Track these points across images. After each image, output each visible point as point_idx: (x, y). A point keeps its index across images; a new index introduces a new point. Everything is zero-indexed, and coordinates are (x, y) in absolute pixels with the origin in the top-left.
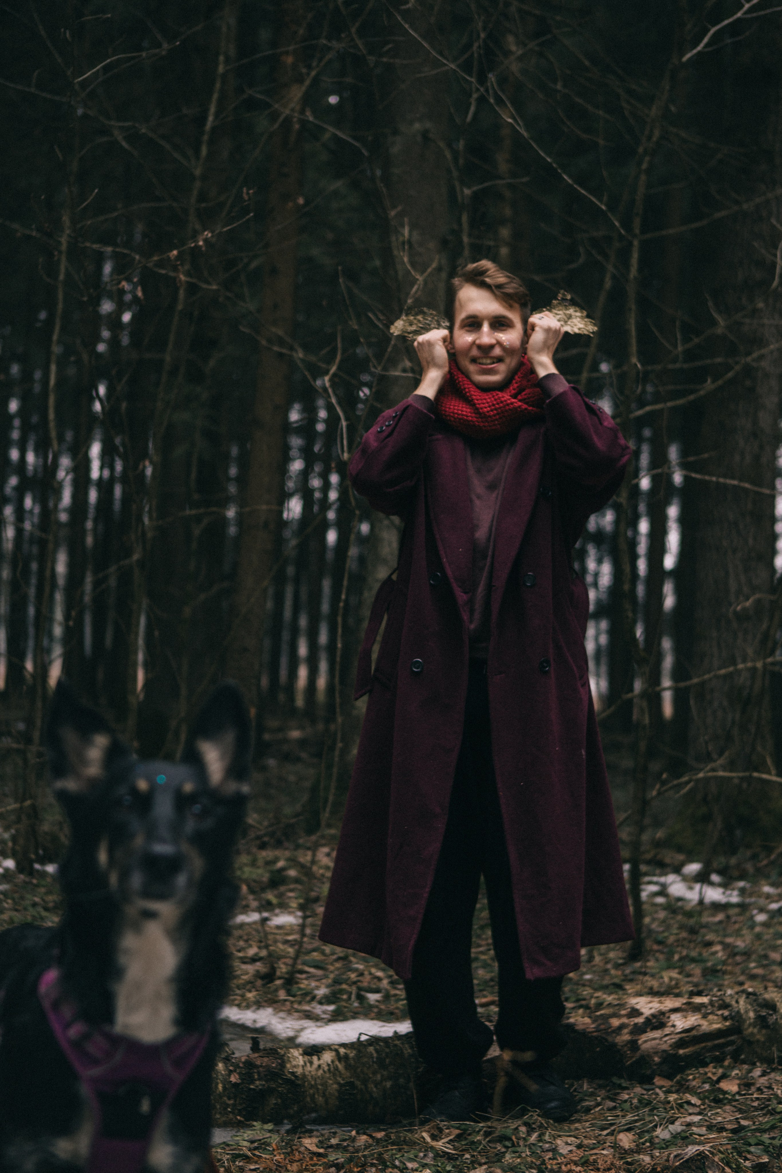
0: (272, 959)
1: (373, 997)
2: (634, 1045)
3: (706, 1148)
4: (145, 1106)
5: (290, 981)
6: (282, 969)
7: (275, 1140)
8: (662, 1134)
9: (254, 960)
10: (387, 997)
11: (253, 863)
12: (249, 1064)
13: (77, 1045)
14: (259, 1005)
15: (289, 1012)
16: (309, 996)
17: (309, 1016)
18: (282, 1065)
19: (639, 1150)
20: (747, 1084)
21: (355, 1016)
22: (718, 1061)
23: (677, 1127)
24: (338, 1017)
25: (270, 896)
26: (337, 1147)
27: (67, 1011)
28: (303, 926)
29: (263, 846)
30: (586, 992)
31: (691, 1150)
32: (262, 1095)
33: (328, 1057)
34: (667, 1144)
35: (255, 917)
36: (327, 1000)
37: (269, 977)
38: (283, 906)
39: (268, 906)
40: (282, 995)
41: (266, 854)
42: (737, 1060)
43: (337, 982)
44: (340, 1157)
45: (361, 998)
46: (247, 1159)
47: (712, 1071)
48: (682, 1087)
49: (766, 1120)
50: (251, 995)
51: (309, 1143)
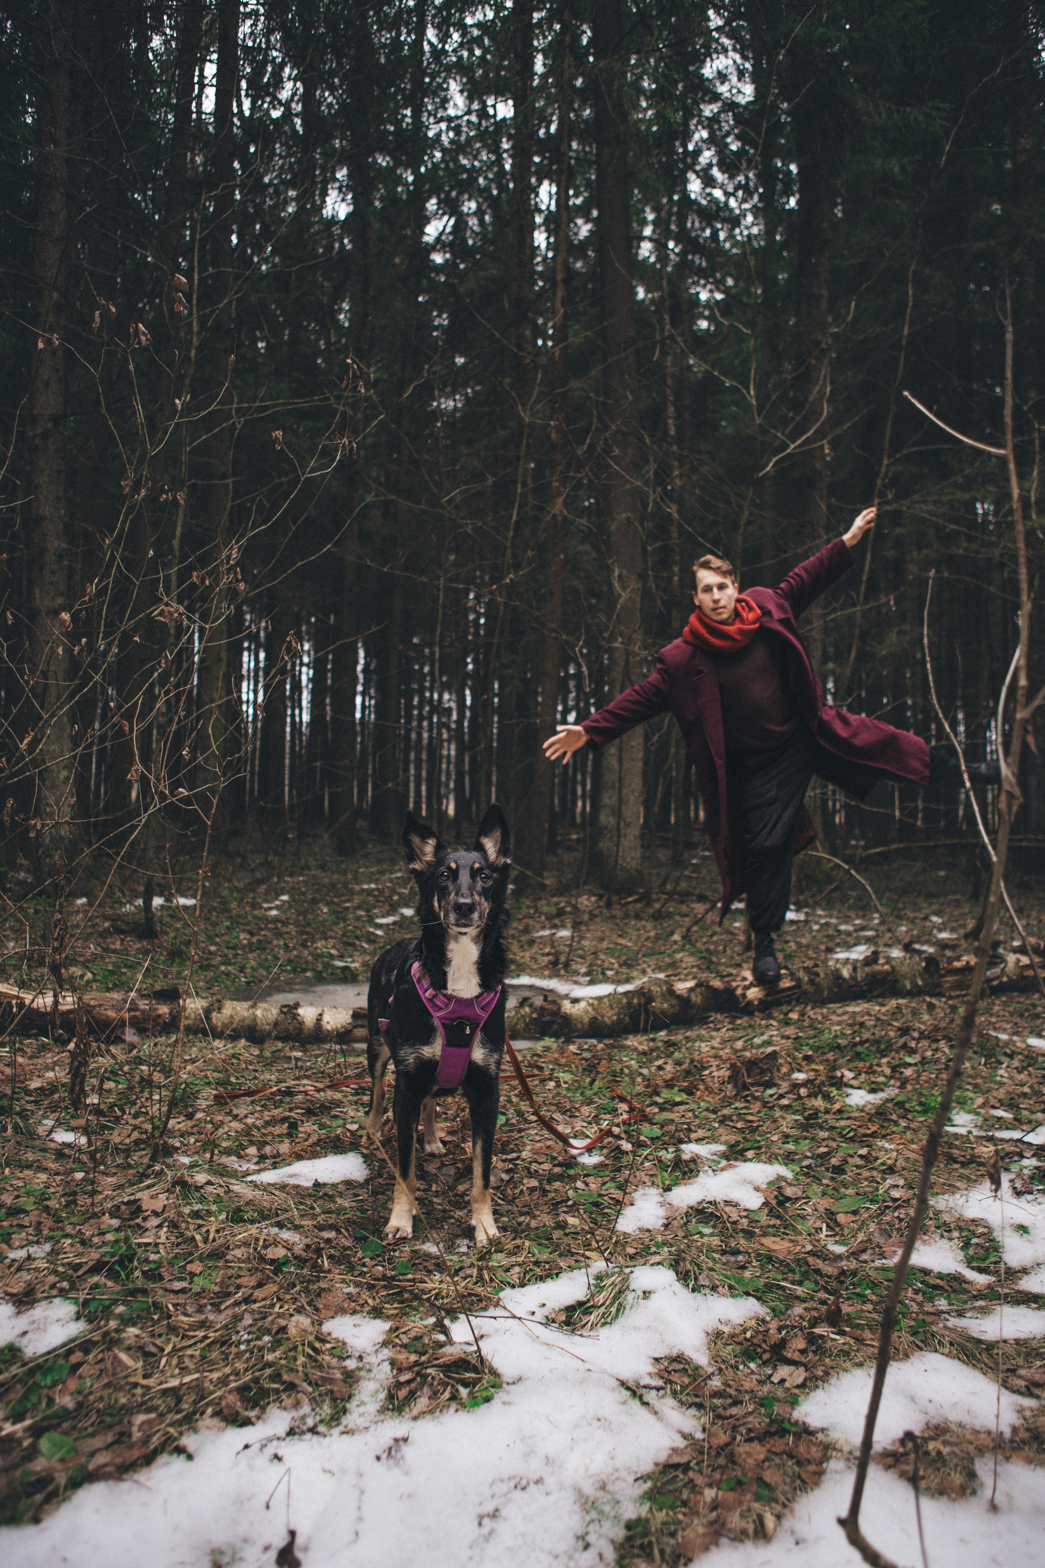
0: (557, 954)
1: (610, 973)
2: (744, 996)
3: (777, 1048)
4: (468, 1031)
5: (567, 965)
6: (563, 959)
7: (555, 1046)
8: (757, 1041)
9: (548, 954)
10: (617, 973)
11: (548, 905)
12: (542, 1008)
13: (431, 1000)
14: (550, 977)
15: (567, 980)
16: (576, 973)
17: (576, 983)
18: (559, 1008)
19: (744, 1049)
20: (802, 1014)
21: (601, 982)
22: (789, 1003)
23: (765, 1037)
24: (591, 983)
25: (557, 921)
26: (588, 1050)
27: (425, 983)
28: (573, 937)
29: (554, 895)
30: (722, 968)
31: (770, 1049)
32: (549, 1024)
33: (583, 1004)
34: (759, 1046)
35: (547, 933)
36: (586, 974)
37: (555, 963)
38: (564, 926)
39: (555, 927)
40: (562, 972)
41: (555, 899)
42: (798, 1002)
43: (591, 965)
44: (587, 1055)
45: (603, 973)
46: (539, 1056)
47: (785, 1008)
48: (770, 1017)
49: (812, 1033)
50: (546, 973)
51: (573, 1048)
